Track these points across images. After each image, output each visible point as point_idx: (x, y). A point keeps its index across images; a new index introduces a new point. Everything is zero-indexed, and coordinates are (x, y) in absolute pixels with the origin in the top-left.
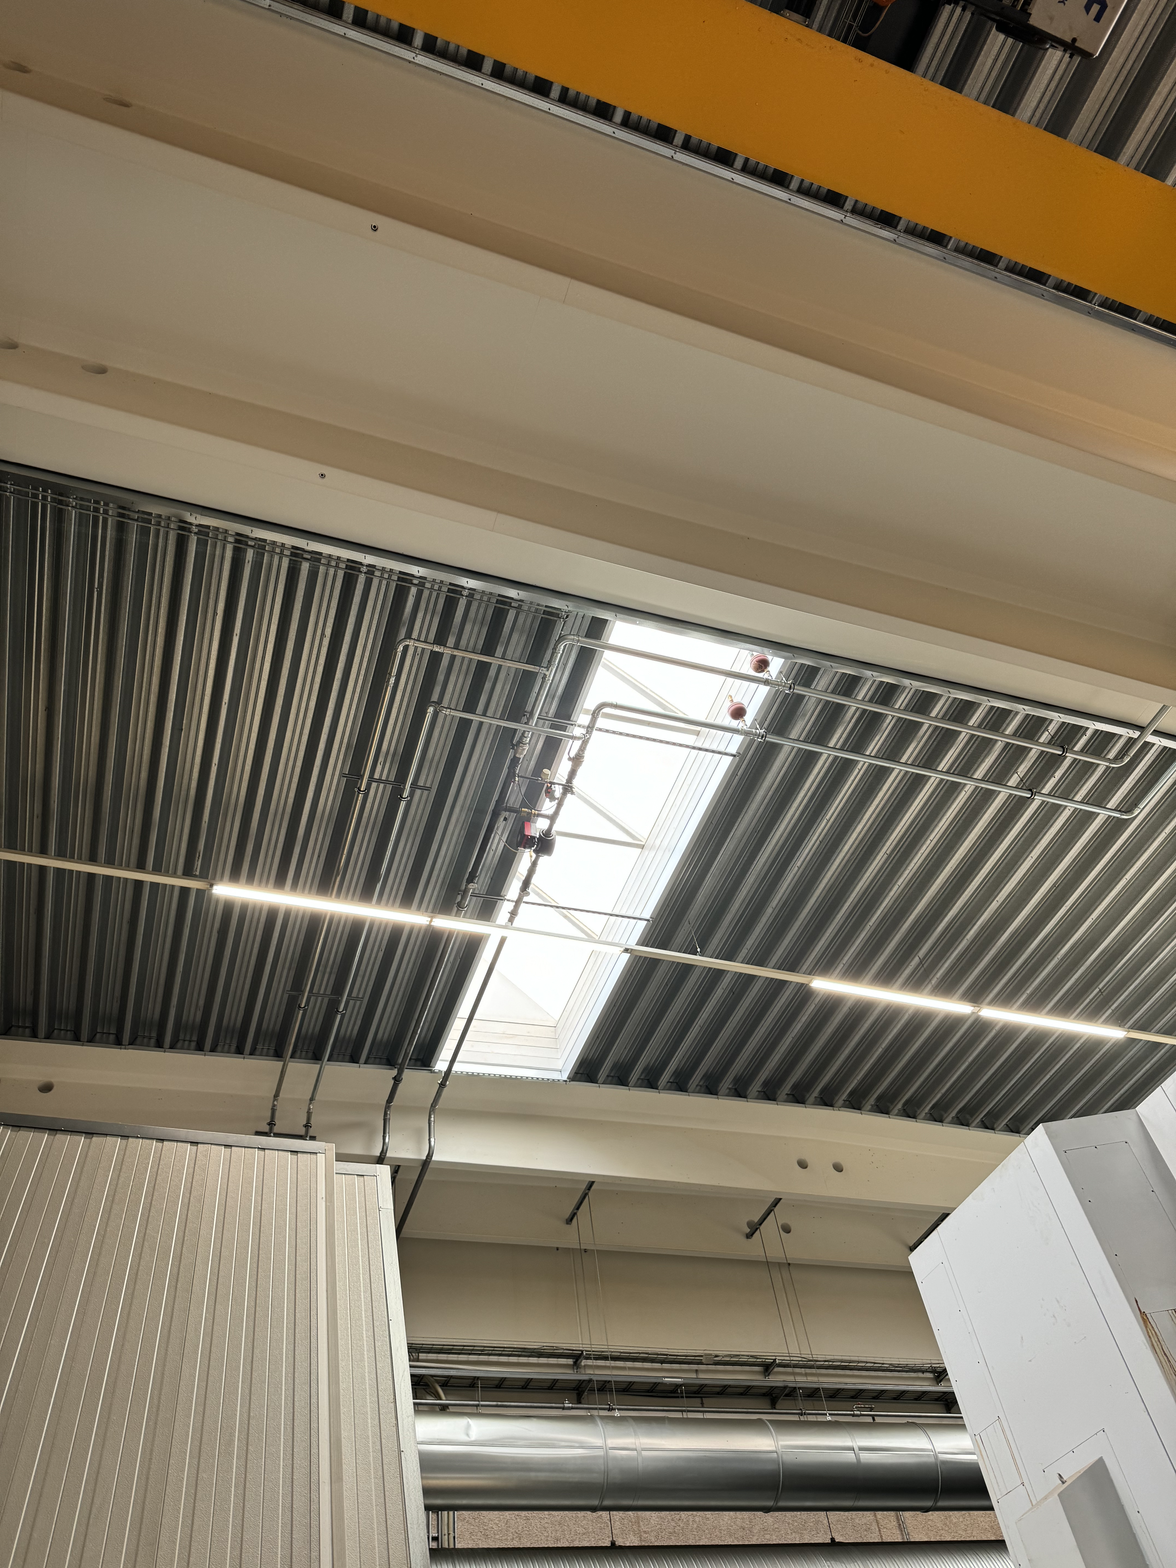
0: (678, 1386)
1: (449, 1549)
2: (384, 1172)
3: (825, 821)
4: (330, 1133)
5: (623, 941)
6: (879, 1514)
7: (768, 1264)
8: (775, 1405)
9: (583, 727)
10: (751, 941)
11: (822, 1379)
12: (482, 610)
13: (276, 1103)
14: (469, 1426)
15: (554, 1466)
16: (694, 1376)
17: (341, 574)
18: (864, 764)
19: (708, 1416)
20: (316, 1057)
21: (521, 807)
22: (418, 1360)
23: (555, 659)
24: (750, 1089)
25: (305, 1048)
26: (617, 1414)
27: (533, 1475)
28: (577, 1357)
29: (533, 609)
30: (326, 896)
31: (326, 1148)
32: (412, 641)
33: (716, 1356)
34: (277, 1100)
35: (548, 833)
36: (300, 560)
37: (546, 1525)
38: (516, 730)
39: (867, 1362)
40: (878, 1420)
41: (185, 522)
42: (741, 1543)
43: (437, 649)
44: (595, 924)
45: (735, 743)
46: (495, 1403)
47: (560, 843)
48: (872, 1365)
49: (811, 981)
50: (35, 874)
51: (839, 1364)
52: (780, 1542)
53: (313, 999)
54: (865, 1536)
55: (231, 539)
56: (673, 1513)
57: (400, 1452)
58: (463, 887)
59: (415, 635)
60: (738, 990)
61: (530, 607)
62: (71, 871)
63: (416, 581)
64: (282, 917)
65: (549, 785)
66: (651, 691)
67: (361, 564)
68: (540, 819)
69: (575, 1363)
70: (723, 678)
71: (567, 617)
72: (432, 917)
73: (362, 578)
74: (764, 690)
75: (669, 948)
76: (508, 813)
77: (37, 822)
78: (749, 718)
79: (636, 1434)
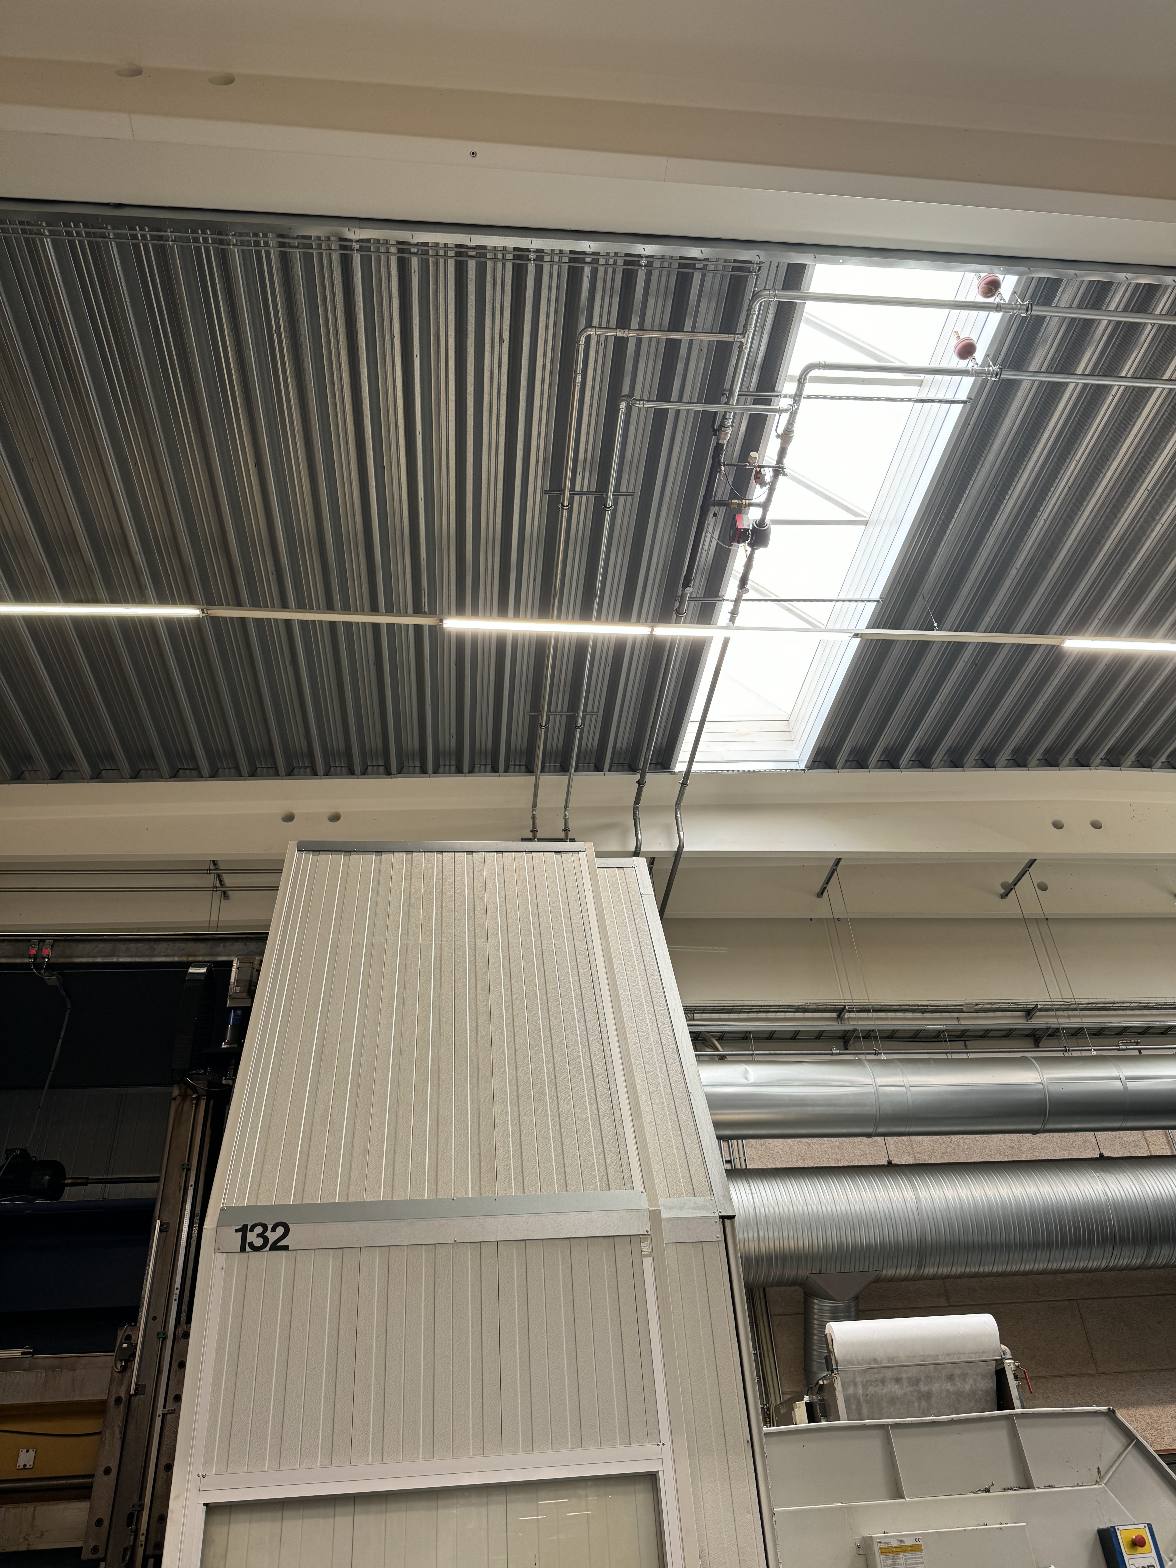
0: (940, 1032)
1: (741, 1169)
2: (641, 863)
3: (1075, 462)
4: (586, 834)
5: (852, 627)
6: (1148, 1133)
7: (1025, 921)
8: (1038, 1044)
9: (790, 397)
10: (994, 609)
11: (1085, 1020)
12: (664, 279)
13: (534, 813)
14: (747, 1071)
15: (829, 1102)
16: (956, 1022)
17: (509, 266)
18: (1119, 389)
19: (972, 1056)
20: (564, 769)
21: (731, 498)
22: (694, 1020)
23: (751, 322)
24: (999, 758)
25: (553, 762)
26: (883, 1057)
27: (810, 1109)
28: (840, 1012)
29: (720, 268)
30: (548, 618)
31: (586, 846)
32: (594, 330)
33: (977, 1005)
34: (535, 810)
35: (761, 523)
36: (466, 259)
37: (826, 1149)
38: (716, 413)
39: (1132, 1003)
40: (1144, 1052)
41: (345, 240)
42: (1011, 1160)
43: (621, 334)
44: (820, 613)
45: (964, 387)
46: (768, 1052)
47: (775, 532)
48: (1137, 1005)
49: (1063, 642)
50: (282, 627)
51: (1102, 1005)
52: (1049, 1158)
53: (552, 717)
54: (1134, 1151)
55: (393, 250)
56: (944, 1137)
57: (689, 1094)
58: (680, 593)
59: (595, 322)
60: (981, 661)
61: (716, 266)
62: (314, 622)
63: (588, 259)
64: (510, 644)
65: (758, 469)
66: (863, 342)
67: (528, 250)
68: (752, 509)
69: (839, 1016)
70: (946, 311)
71: (759, 269)
72: (653, 628)
73: (531, 267)
74: (996, 318)
75: (903, 626)
76: (717, 508)
77: (273, 579)
78: (980, 355)
79: (903, 1074)
